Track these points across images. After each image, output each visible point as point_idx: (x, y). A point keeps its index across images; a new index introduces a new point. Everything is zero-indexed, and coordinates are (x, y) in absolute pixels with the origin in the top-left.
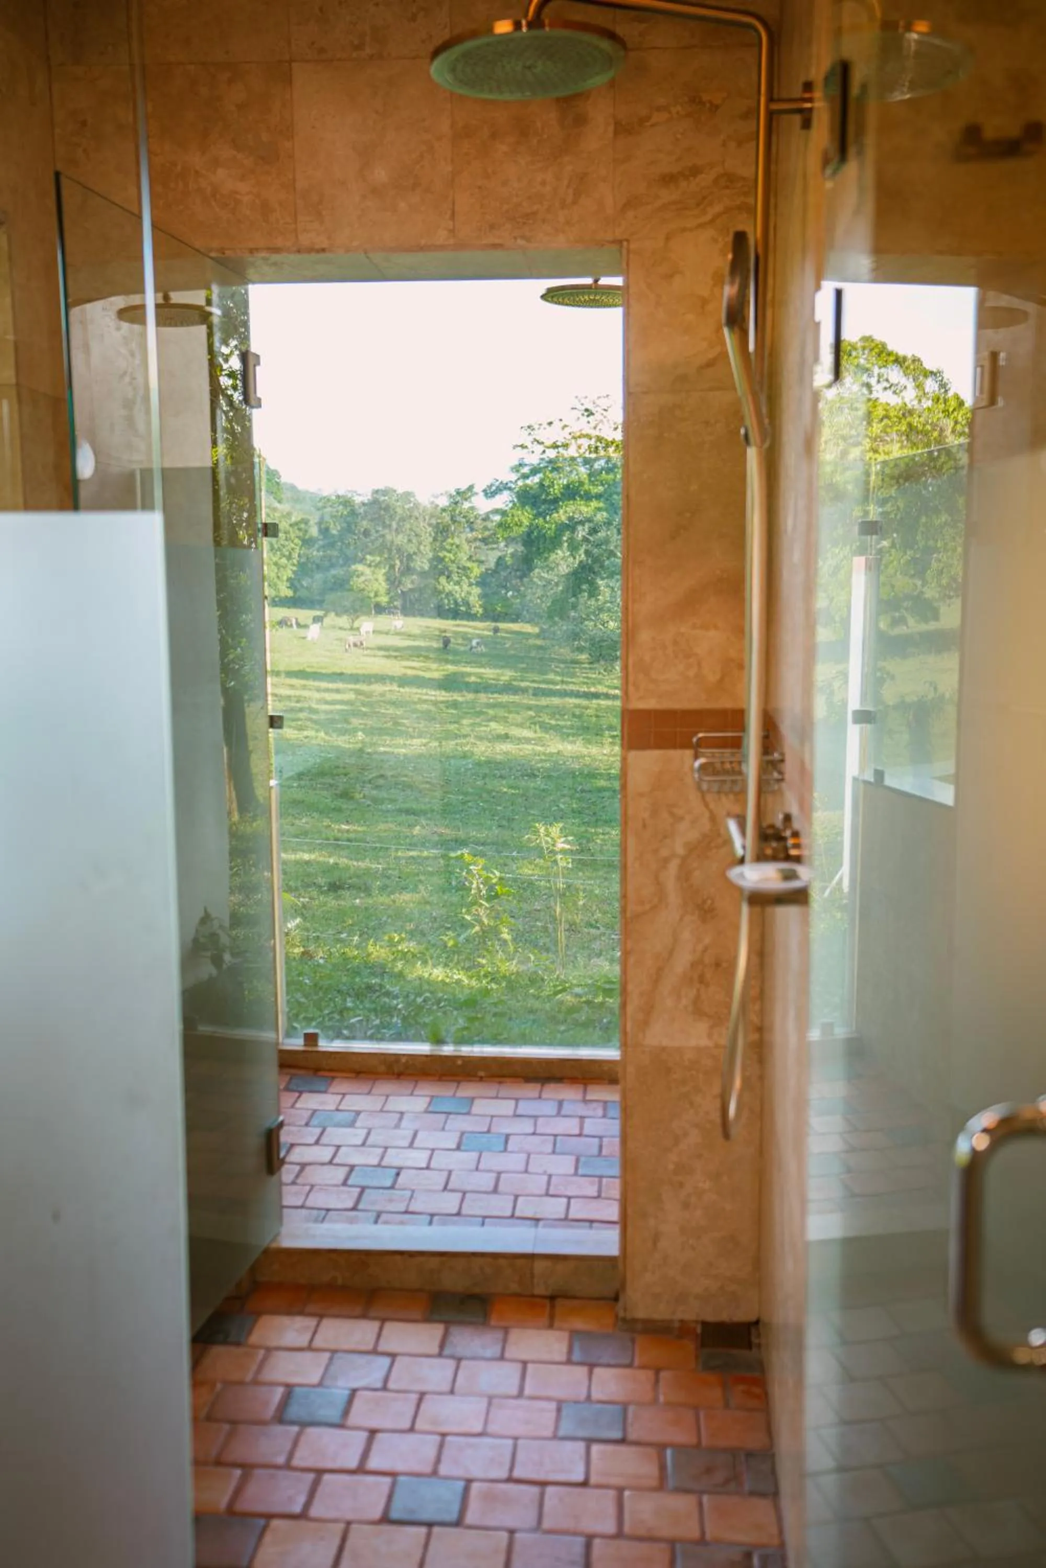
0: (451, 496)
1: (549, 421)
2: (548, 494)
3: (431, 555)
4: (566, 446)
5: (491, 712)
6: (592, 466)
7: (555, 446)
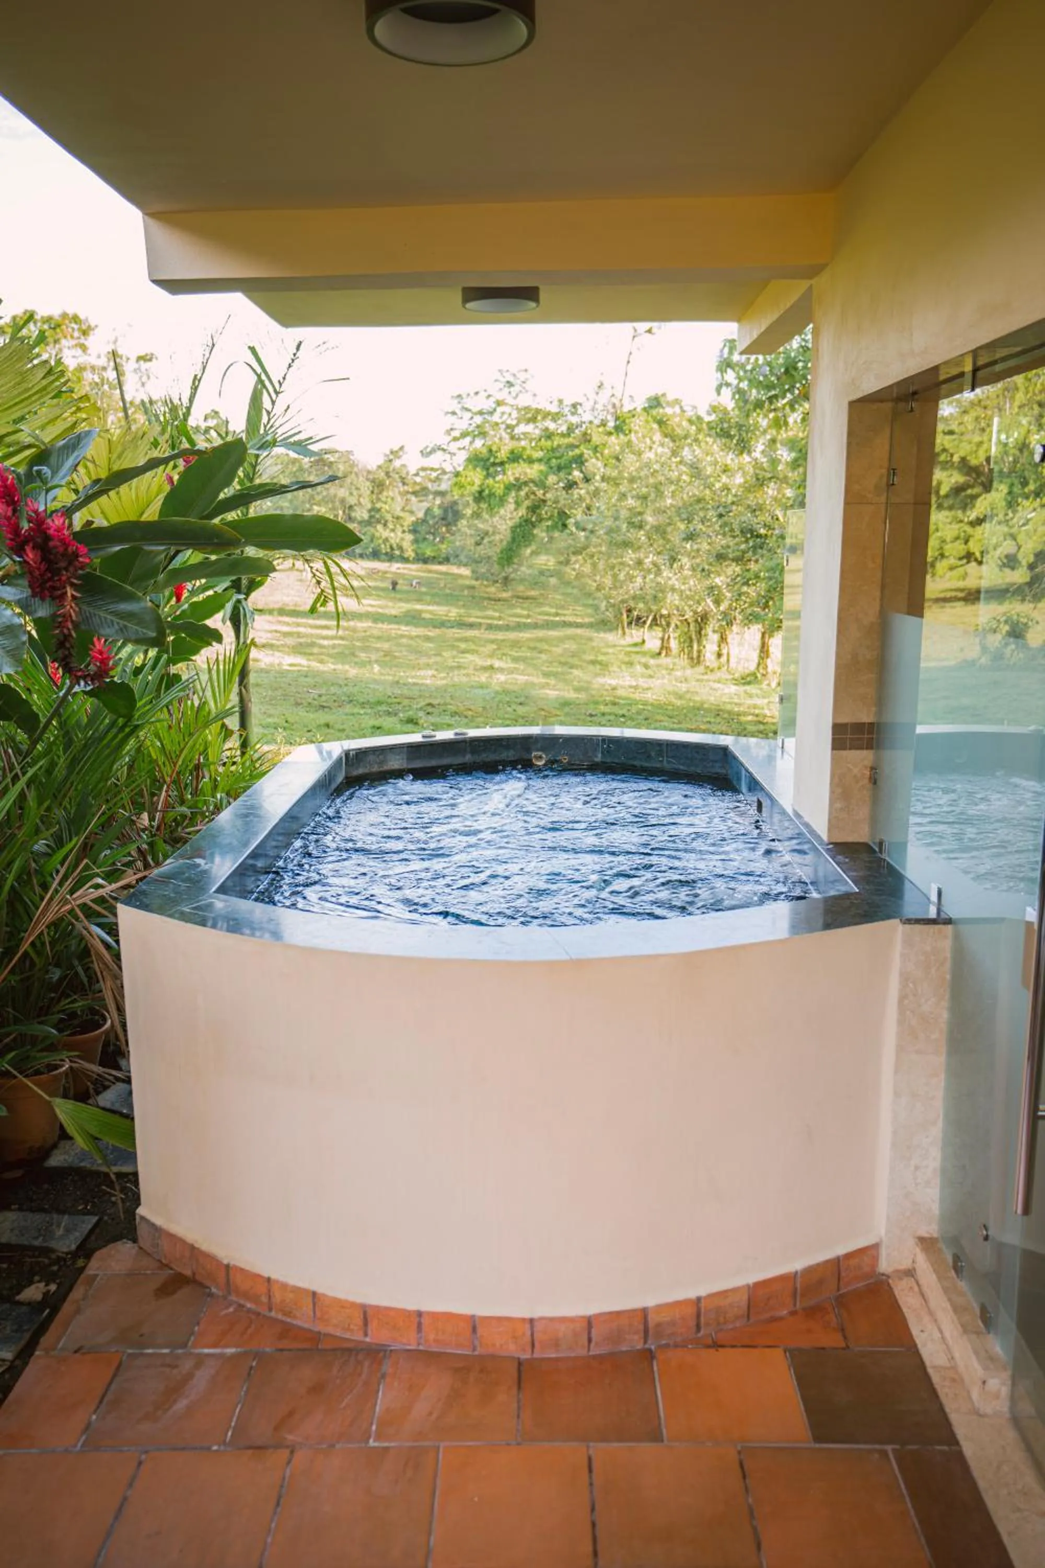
0: (386, 455)
1: (476, 390)
2: (496, 457)
3: (369, 506)
4: (491, 413)
5: (463, 646)
6: (513, 431)
7: (481, 413)
